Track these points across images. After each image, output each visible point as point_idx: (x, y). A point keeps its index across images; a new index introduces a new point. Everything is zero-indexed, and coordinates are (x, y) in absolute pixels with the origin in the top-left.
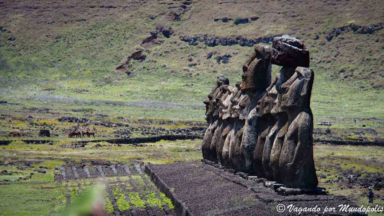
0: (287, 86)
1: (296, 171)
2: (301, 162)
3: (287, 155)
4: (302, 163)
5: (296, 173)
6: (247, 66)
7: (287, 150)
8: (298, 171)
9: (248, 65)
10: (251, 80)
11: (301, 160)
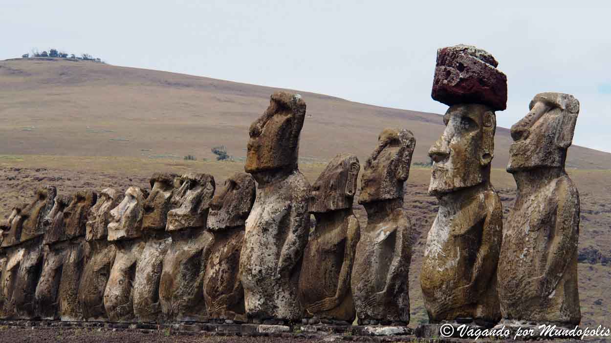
0: (526, 128)
1: (550, 294)
2: (561, 275)
3: (532, 261)
4: (562, 277)
5: (550, 297)
6: (259, 127)
7: (531, 251)
8: (554, 292)
9: (262, 127)
10: (269, 152)
11: (561, 272)
